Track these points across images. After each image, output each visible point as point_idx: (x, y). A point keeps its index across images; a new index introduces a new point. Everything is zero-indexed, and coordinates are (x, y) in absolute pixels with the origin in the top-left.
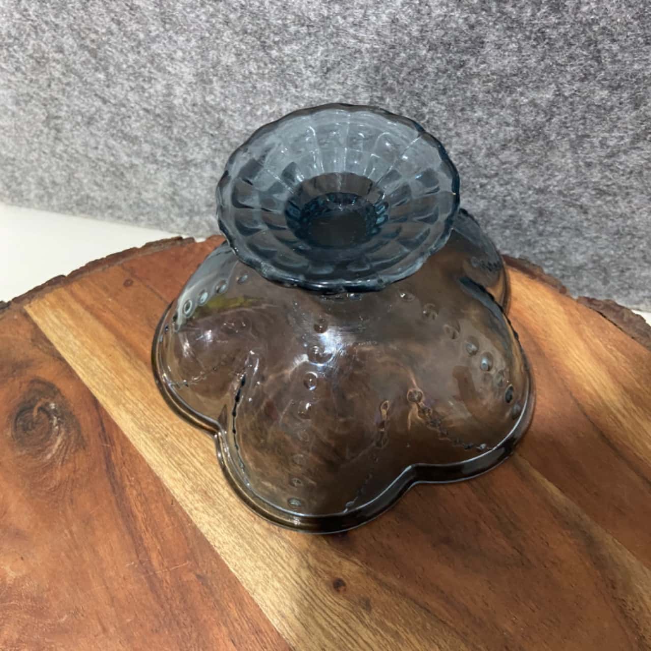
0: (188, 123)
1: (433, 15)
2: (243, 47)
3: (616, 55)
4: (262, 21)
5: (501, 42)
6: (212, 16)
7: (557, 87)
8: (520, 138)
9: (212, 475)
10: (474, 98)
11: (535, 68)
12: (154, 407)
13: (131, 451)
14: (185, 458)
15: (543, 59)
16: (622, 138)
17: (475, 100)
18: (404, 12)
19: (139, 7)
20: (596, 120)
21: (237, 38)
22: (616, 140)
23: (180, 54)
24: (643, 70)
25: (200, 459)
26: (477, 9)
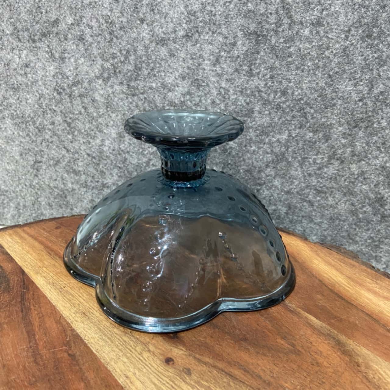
1: (231, 99)
3: (313, 115)
5: (261, 111)
6: (131, 103)
7: (289, 132)
8: (274, 161)
10: (251, 139)
11: (278, 123)
15: (281, 118)
16: (323, 158)
17: (251, 140)
18: (217, 98)
19: (97, 100)
20: (309, 149)
22: (320, 160)
23: (112, 123)
24: (326, 121)
25: (84, 298)
26: (250, 95)
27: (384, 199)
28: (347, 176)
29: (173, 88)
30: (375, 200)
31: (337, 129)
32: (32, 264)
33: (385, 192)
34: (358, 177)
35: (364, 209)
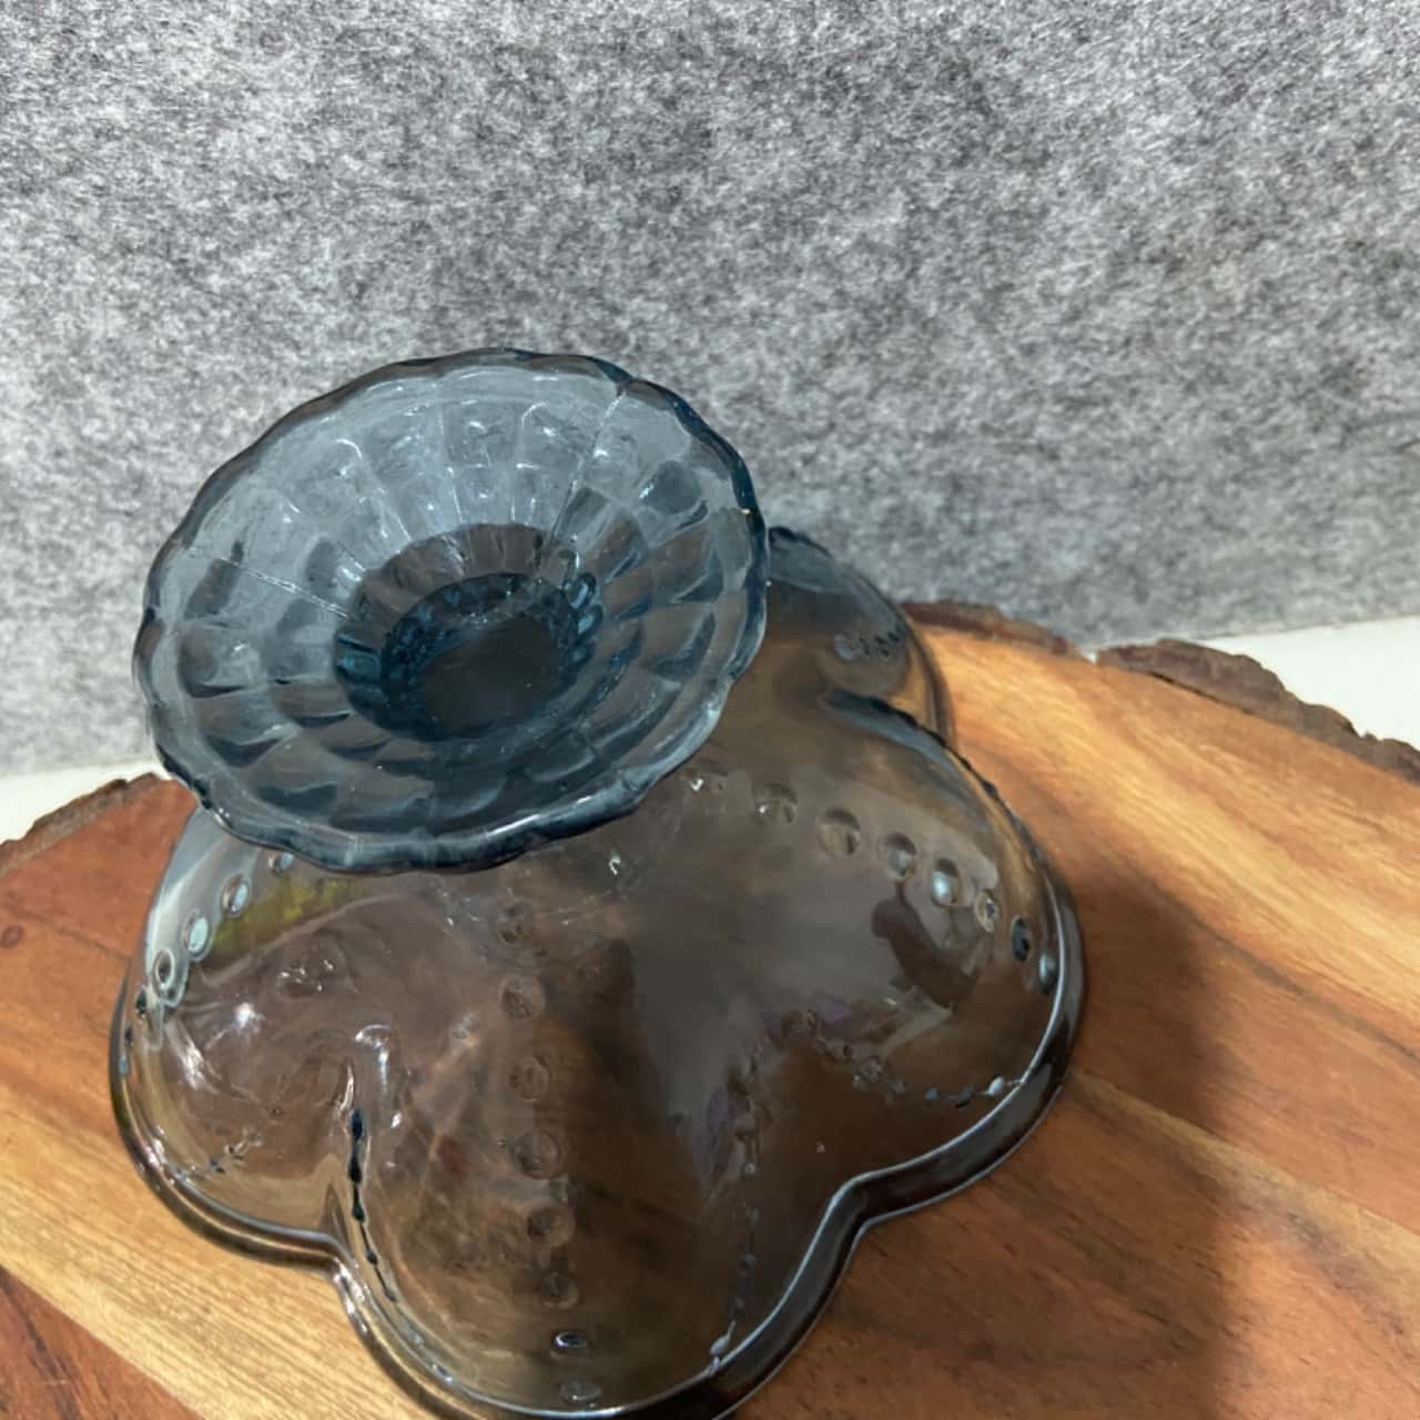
0: (55, 501)
1: (572, 98)
2: (133, 286)
3: (1018, 86)
4: (159, 212)
5: (749, 123)
6: (33, 230)
7: (909, 193)
8: (860, 332)
9: (350, 1377)
10: (727, 265)
11: (846, 161)
12: (155, 1243)
13: (126, 1380)
14: (270, 1352)
15: (857, 137)
16: (1086, 271)
17: (731, 270)
18: (499, 108)
20: (1018, 247)
21: (111, 270)
22: (1073, 280)
24: (1090, 103)
25: (309, 1343)
26: (670, 57)
27: (1359, 365)
28: (1200, 315)
29: (229, 103)
30: (1321, 378)
31: (1144, 127)
32: (14, 1213)
33: (1365, 340)
34: (1248, 311)
35: (1274, 420)
